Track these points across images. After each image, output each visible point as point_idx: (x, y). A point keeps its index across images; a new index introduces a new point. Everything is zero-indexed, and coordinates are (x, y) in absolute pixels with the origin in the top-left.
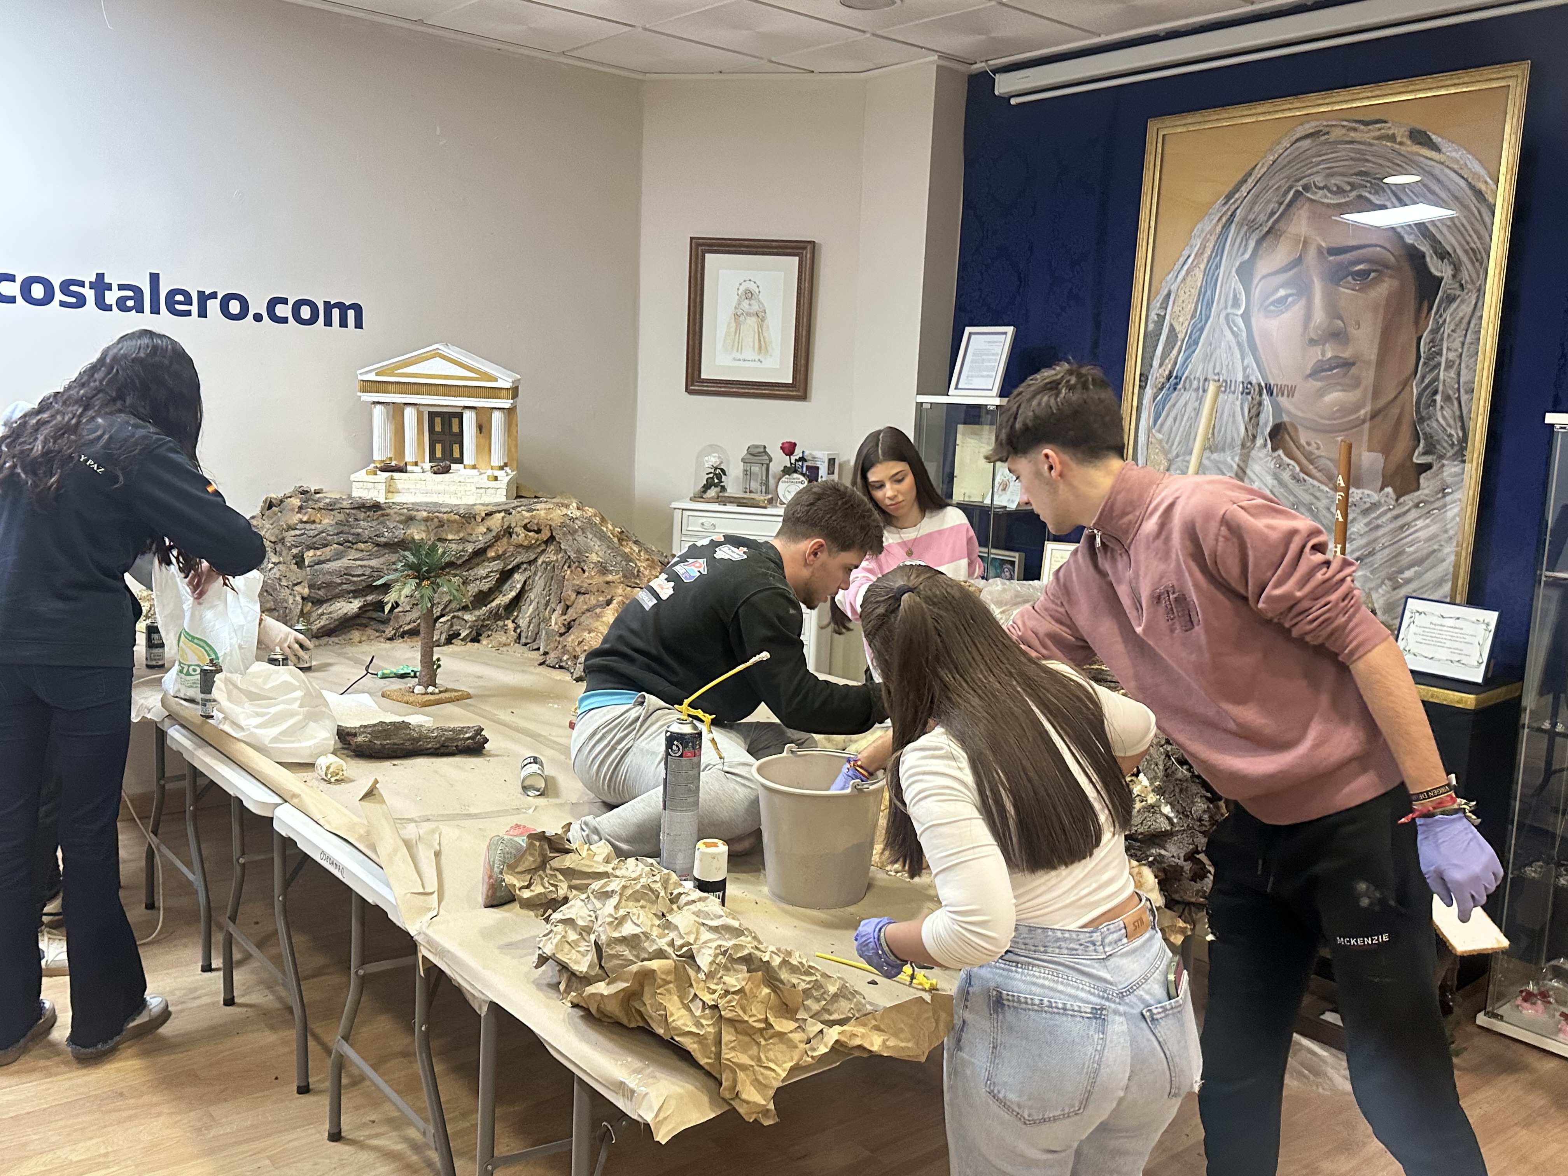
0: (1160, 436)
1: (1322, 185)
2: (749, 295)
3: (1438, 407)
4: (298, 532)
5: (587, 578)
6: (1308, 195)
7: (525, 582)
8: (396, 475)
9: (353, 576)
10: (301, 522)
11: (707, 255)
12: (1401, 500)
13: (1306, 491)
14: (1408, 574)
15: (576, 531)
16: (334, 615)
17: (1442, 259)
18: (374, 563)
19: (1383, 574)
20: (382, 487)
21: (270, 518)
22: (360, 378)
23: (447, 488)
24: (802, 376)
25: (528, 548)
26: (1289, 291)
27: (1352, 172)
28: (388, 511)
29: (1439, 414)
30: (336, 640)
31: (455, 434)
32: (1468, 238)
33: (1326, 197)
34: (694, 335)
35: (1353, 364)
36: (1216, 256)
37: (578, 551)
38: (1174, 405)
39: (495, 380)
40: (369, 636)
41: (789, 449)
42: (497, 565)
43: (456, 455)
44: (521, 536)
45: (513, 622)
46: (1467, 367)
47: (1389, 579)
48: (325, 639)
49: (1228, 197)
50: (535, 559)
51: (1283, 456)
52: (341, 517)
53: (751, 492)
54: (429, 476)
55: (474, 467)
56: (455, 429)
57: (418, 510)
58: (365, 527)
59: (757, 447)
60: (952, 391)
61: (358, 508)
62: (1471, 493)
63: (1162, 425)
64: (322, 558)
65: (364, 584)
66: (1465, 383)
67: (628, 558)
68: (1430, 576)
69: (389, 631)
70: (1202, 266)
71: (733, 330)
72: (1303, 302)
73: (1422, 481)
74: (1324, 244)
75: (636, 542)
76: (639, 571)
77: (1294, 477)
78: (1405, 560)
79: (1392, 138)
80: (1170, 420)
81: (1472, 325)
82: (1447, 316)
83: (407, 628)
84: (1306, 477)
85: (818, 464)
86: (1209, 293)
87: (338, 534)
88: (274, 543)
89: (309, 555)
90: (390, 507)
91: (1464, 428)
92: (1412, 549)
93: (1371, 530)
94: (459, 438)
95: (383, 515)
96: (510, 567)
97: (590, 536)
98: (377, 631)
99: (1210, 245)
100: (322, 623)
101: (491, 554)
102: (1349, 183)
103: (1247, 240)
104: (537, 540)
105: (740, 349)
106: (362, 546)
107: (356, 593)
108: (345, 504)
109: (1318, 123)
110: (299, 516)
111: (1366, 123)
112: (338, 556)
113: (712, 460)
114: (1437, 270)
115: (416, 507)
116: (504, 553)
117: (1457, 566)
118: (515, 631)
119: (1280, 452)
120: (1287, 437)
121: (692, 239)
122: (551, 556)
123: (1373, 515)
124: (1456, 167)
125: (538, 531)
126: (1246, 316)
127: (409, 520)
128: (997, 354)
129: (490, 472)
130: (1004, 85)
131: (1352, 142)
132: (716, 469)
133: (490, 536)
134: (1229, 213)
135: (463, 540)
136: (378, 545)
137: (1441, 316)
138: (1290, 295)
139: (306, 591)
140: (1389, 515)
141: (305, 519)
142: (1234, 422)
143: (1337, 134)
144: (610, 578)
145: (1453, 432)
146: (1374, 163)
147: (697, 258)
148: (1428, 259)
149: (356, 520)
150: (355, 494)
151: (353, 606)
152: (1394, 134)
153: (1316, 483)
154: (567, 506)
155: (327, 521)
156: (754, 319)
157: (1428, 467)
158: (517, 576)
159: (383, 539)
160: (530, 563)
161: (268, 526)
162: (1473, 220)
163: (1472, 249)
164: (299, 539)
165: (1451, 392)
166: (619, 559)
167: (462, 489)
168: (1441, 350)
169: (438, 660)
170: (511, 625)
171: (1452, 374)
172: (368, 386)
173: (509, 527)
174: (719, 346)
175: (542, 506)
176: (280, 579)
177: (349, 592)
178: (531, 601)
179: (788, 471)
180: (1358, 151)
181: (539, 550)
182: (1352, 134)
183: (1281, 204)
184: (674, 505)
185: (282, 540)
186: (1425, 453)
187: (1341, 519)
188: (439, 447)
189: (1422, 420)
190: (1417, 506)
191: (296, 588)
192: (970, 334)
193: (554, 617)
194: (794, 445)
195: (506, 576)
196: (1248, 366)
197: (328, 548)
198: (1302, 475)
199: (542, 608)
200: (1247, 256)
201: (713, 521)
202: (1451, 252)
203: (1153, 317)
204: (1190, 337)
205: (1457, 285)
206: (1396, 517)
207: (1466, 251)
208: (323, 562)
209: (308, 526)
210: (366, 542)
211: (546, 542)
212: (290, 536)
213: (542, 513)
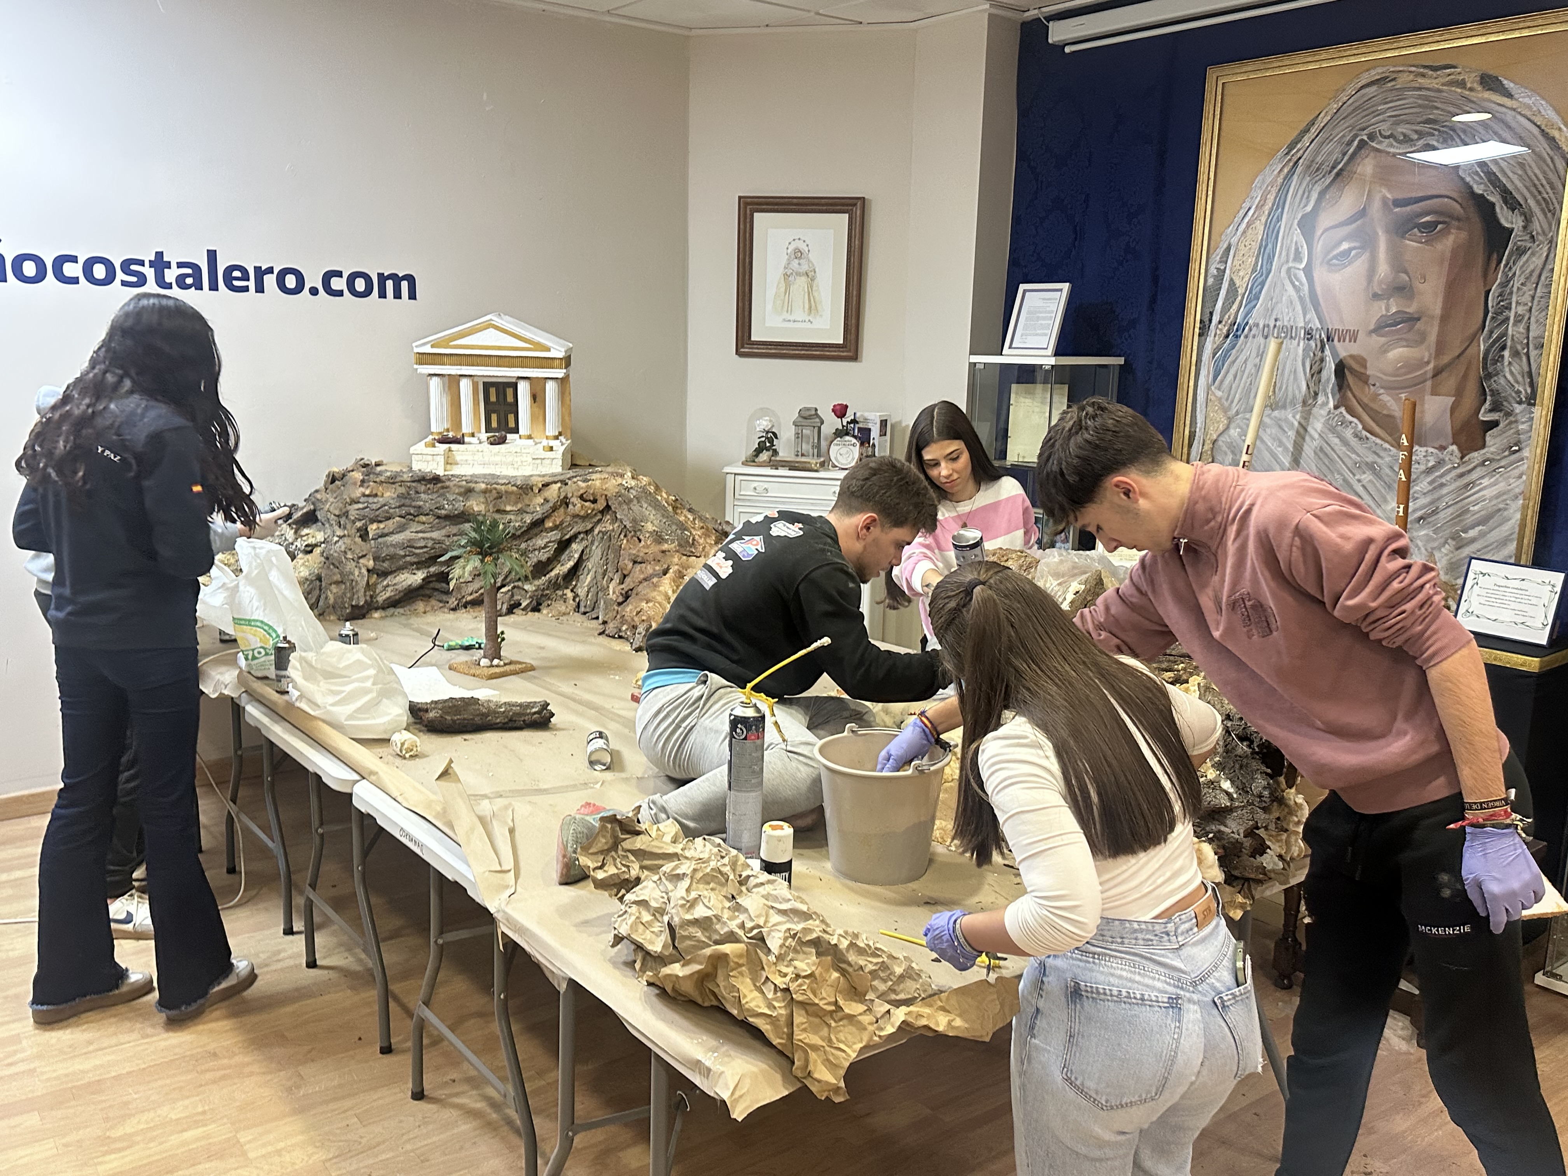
0: (1219, 394)
1: (1388, 133)
2: (798, 254)
3: (1506, 363)
4: (361, 506)
5: (643, 547)
6: (1373, 144)
7: (583, 551)
8: (454, 447)
9: (416, 548)
10: (364, 495)
11: (755, 214)
12: (1466, 458)
13: (1369, 449)
14: (1472, 533)
15: (631, 501)
16: (399, 587)
17: (1513, 210)
18: (435, 535)
19: (1447, 532)
20: (441, 460)
21: (333, 491)
22: (416, 350)
23: (504, 459)
24: (853, 337)
25: (585, 518)
26: (1353, 245)
27: (1419, 120)
28: (447, 483)
29: (1507, 369)
30: (401, 610)
31: (510, 404)
32: (1541, 189)
33: (1392, 146)
34: (744, 296)
35: (1419, 319)
36: (1277, 209)
37: (634, 521)
38: (1234, 362)
39: (548, 349)
40: (433, 607)
41: (840, 411)
42: (555, 535)
43: (512, 424)
44: (577, 506)
45: (572, 591)
46: (1537, 321)
47: (1453, 539)
48: (391, 611)
49: (1291, 147)
50: (592, 529)
51: (1344, 412)
52: (402, 490)
53: (803, 455)
54: (486, 446)
55: (530, 437)
56: (510, 399)
57: (476, 482)
58: (426, 500)
59: (808, 409)
60: (1006, 350)
61: (419, 481)
62: (1539, 451)
63: (1222, 382)
64: (386, 531)
65: (427, 556)
66: (1535, 338)
67: (683, 527)
68: (1496, 535)
69: (453, 602)
70: (1263, 219)
71: (783, 289)
72: (1366, 256)
73: (1488, 438)
74: (1389, 196)
75: (690, 510)
76: (694, 540)
77: (1356, 435)
78: (1469, 519)
79: (1462, 84)
80: (1230, 377)
81: (1543, 278)
82: (1517, 269)
83: (469, 598)
84: (1368, 435)
85: (870, 426)
86: (1270, 246)
87: (399, 507)
88: (338, 516)
89: (373, 528)
90: (449, 480)
91: (1532, 384)
92: (1476, 508)
93: (1435, 488)
94: (514, 408)
95: (443, 488)
96: (567, 537)
97: (645, 505)
98: (441, 601)
99: (1271, 198)
100: (388, 595)
101: (549, 524)
102: (1416, 132)
103: (1309, 192)
104: (593, 510)
105: (790, 310)
106: (423, 518)
107: (420, 565)
108: (406, 477)
109: (1384, 69)
110: (362, 490)
111: (1435, 69)
112: (401, 529)
113: (764, 424)
114: (1507, 219)
115: (474, 479)
116: (562, 523)
117: (1523, 525)
118: (574, 600)
119: (1342, 409)
120: (1350, 394)
121: (740, 198)
122: (607, 525)
123: (1437, 474)
124: (1528, 113)
125: (594, 501)
126: (1308, 271)
127: (468, 492)
128: (1052, 312)
129: (545, 442)
130: (1058, 33)
131: (1420, 89)
132: (767, 432)
133: (547, 507)
134: (1291, 164)
135: (521, 511)
136: (439, 517)
137: (1510, 268)
138: (1354, 248)
139: (371, 564)
140: (1454, 473)
141: (367, 492)
142: (1295, 379)
143: (1404, 80)
144: (666, 547)
145: (1521, 389)
146: (1442, 110)
147: (745, 218)
148: (1498, 209)
149: (417, 492)
150: (416, 467)
151: (417, 578)
152: (1463, 80)
153: (1378, 441)
154: (622, 476)
155: (389, 494)
156: (804, 279)
157: (1495, 424)
158: (574, 546)
159: (443, 512)
160: (587, 532)
161: (331, 500)
162: (1546, 168)
163: (1544, 199)
164: (362, 512)
165: (1519, 347)
166: (674, 527)
167: (518, 459)
168: (1510, 303)
169: (502, 633)
170: (570, 595)
171: (1521, 328)
172: (424, 359)
173: (566, 497)
174: (769, 307)
175: (598, 476)
176: (345, 552)
177: (412, 564)
178: (589, 571)
179: (841, 433)
180: (1426, 98)
181: (595, 520)
182: (1421, 80)
183: (1344, 154)
184: (727, 469)
185: (346, 514)
186: (1491, 411)
187: (1404, 479)
188: (494, 417)
189: (1489, 376)
190: (1483, 464)
191: (361, 561)
192: (1025, 291)
193: (611, 587)
194: (846, 407)
195: (564, 545)
196: (1309, 322)
197: (391, 521)
198: (1364, 433)
199: (599, 577)
200: (1309, 208)
201: (766, 485)
202: (1522, 202)
203: (1213, 271)
204: (1250, 292)
205: (1527, 237)
206: (1461, 475)
207: (1538, 202)
208: (386, 535)
209: (371, 500)
210: (427, 514)
211: (602, 512)
212: (353, 509)
213: (598, 483)
